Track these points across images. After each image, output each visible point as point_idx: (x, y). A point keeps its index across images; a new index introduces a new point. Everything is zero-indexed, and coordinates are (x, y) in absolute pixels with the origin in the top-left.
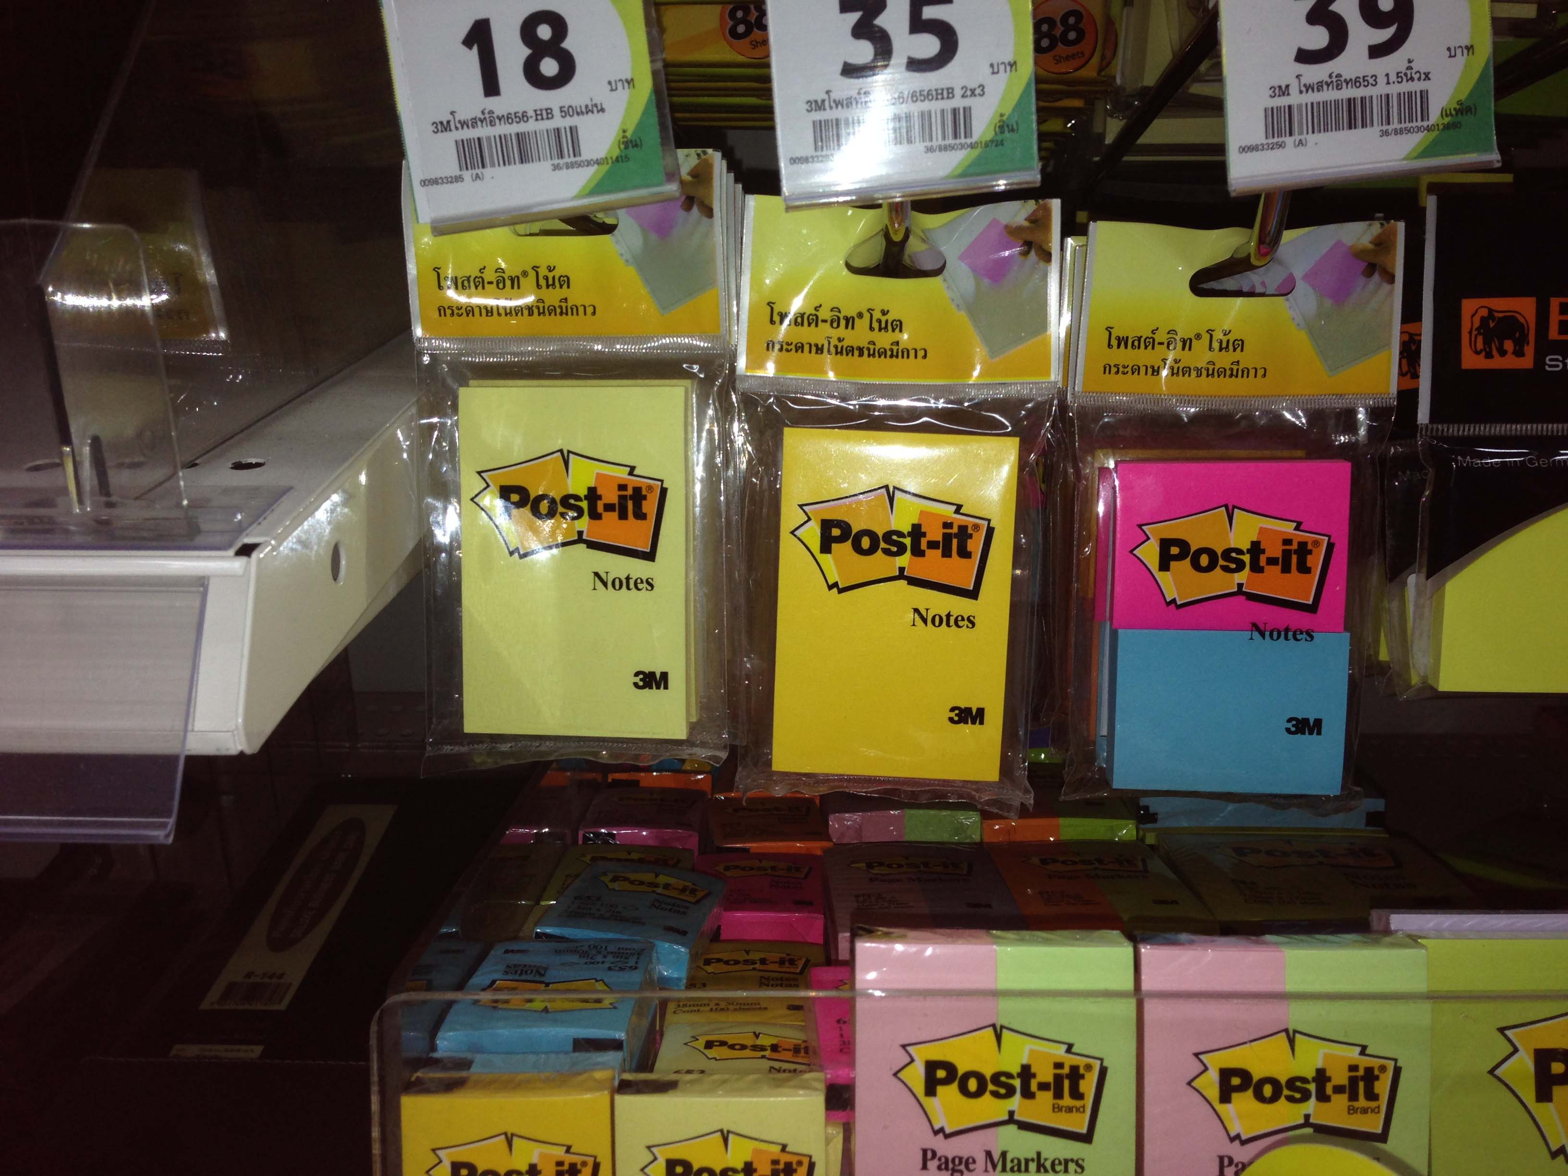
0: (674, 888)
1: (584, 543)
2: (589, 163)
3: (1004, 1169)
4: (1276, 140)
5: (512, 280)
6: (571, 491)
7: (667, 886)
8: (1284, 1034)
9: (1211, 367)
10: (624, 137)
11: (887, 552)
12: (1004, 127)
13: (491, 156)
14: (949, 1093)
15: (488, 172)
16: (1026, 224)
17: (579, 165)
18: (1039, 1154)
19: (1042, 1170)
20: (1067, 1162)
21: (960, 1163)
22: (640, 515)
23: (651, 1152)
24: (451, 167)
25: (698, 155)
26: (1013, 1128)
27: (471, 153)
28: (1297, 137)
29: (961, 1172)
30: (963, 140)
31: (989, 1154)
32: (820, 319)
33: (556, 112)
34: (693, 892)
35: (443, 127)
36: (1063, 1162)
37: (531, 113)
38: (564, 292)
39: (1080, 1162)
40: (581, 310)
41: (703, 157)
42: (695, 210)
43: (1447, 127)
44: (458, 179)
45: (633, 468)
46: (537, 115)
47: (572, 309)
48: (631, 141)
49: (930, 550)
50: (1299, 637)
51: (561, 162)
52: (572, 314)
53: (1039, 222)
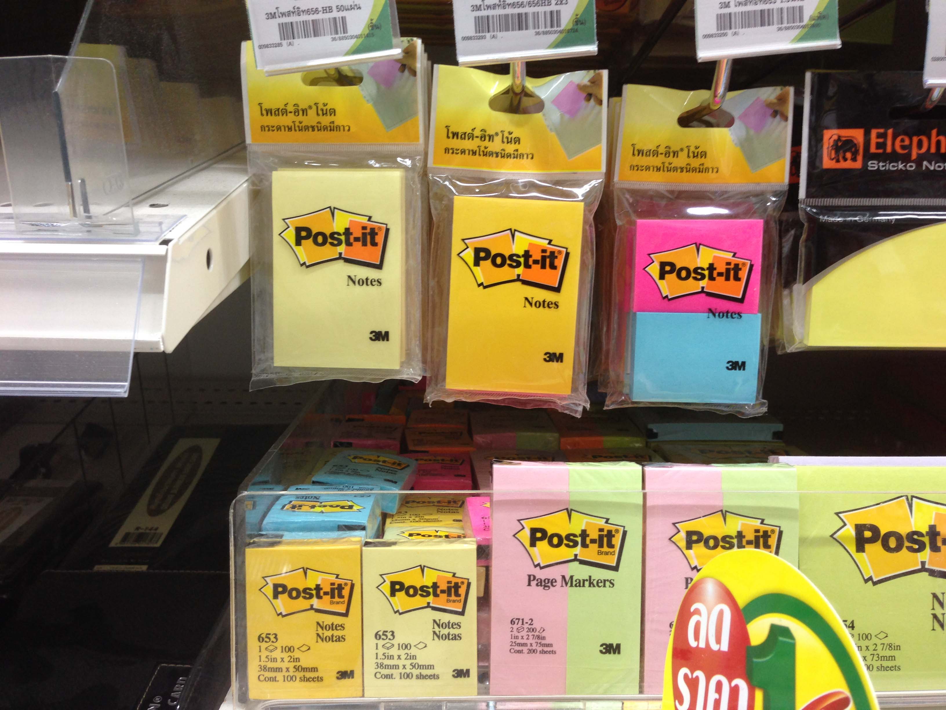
0: (389, 463)
1: (343, 259)
2: (352, 37)
3: (571, 586)
4: (722, 32)
5: (303, 111)
6: (336, 230)
7: (384, 462)
8: (720, 513)
9: (688, 167)
10: (371, 23)
11: (510, 266)
12: (578, 22)
13: (298, 33)
14: (543, 545)
15: (296, 41)
16: (589, 84)
17: (346, 38)
18: (590, 577)
19: (592, 586)
20: (605, 581)
21: (548, 583)
22: (374, 244)
23: (383, 578)
24: (276, 39)
25: (409, 41)
26: (576, 563)
27: (287, 31)
28: (733, 30)
29: (549, 587)
30: (555, 29)
31: (563, 577)
32: (475, 136)
33: (334, 9)
34: (399, 464)
35: (272, 16)
36: (603, 581)
37: (320, 9)
38: (332, 118)
39: (612, 581)
40: (342, 128)
41: (411, 42)
42: (406, 72)
43: (813, 26)
44: (280, 45)
45: (370, 217)
46: (324, 10)
47: (337, 128)
48: (375, 25)
49: (534, 265)
50: (734, 316)
51: (337, 36)
52: (337, 131)
53: (596, 82)
